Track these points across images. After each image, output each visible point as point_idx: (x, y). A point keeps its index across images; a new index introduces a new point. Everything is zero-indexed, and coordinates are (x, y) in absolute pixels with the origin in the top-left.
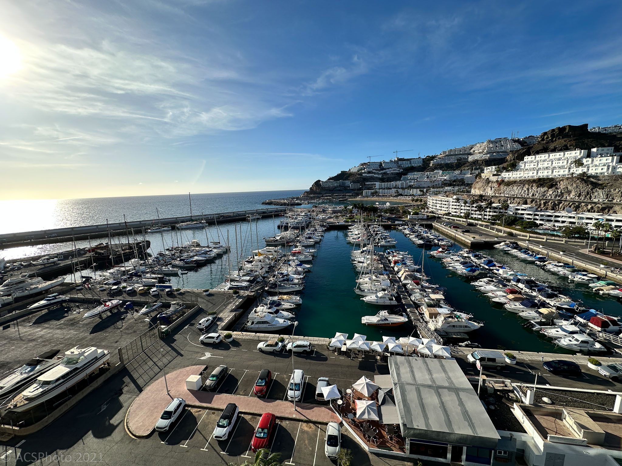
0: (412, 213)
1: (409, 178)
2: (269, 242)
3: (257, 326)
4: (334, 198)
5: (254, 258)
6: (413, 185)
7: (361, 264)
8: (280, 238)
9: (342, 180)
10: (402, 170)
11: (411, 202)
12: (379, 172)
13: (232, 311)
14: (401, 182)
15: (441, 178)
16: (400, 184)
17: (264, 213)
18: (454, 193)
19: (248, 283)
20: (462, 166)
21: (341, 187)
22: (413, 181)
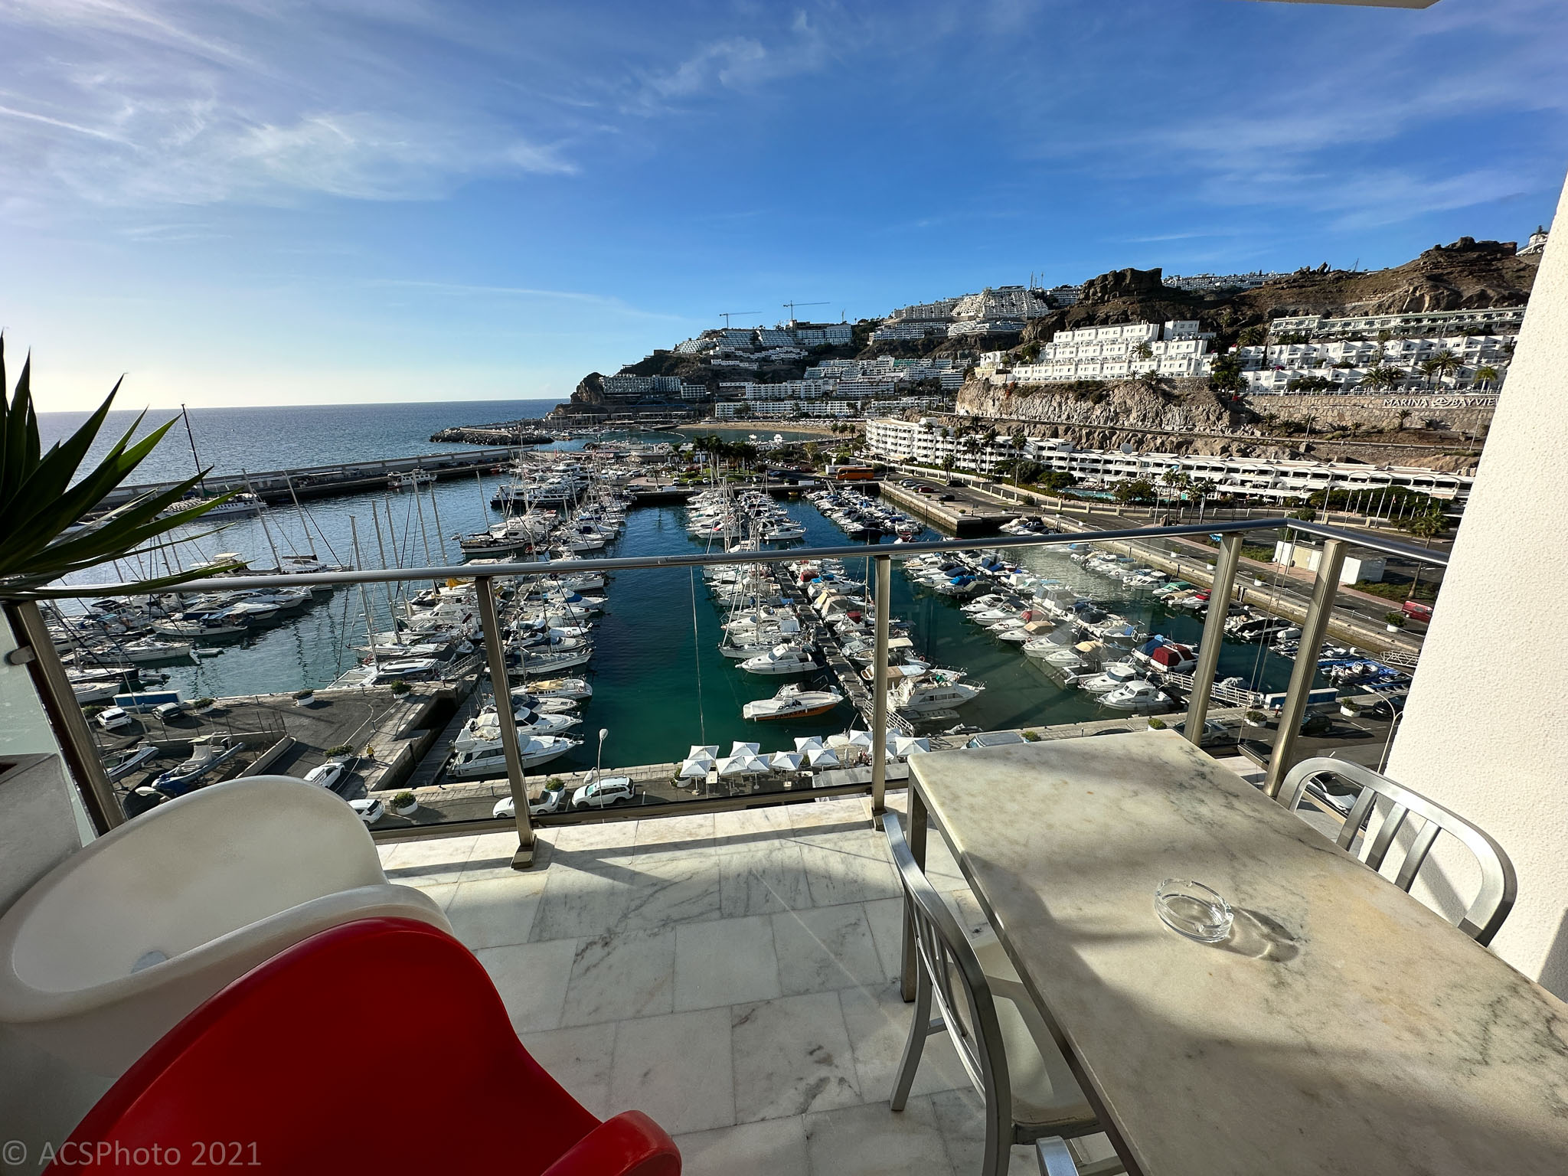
0: (834, 460)
1: (823, 375)
2: (474, 547)
3: (482, 762)
4: (641, 423)
5: (438, 592)
6: (832, 392)
7: (730, 587)
8: (506, 535)
9: (658, 376)
10: (807, 354)
11: (831, 433)
12: (752, 356)
13: (399, 737)
14: (804, 383)
15: (893, 375)
16: (802, 388)
17: (442, 465)
18: (920, 412)
19: (432, 660)
20: (935, 347)
21: (657, 393)
22: (831, 381)
